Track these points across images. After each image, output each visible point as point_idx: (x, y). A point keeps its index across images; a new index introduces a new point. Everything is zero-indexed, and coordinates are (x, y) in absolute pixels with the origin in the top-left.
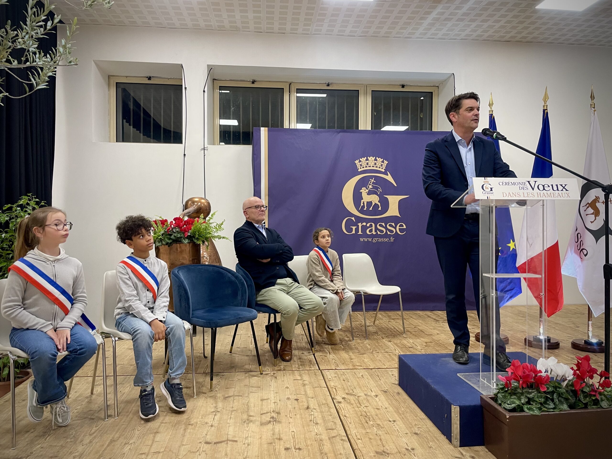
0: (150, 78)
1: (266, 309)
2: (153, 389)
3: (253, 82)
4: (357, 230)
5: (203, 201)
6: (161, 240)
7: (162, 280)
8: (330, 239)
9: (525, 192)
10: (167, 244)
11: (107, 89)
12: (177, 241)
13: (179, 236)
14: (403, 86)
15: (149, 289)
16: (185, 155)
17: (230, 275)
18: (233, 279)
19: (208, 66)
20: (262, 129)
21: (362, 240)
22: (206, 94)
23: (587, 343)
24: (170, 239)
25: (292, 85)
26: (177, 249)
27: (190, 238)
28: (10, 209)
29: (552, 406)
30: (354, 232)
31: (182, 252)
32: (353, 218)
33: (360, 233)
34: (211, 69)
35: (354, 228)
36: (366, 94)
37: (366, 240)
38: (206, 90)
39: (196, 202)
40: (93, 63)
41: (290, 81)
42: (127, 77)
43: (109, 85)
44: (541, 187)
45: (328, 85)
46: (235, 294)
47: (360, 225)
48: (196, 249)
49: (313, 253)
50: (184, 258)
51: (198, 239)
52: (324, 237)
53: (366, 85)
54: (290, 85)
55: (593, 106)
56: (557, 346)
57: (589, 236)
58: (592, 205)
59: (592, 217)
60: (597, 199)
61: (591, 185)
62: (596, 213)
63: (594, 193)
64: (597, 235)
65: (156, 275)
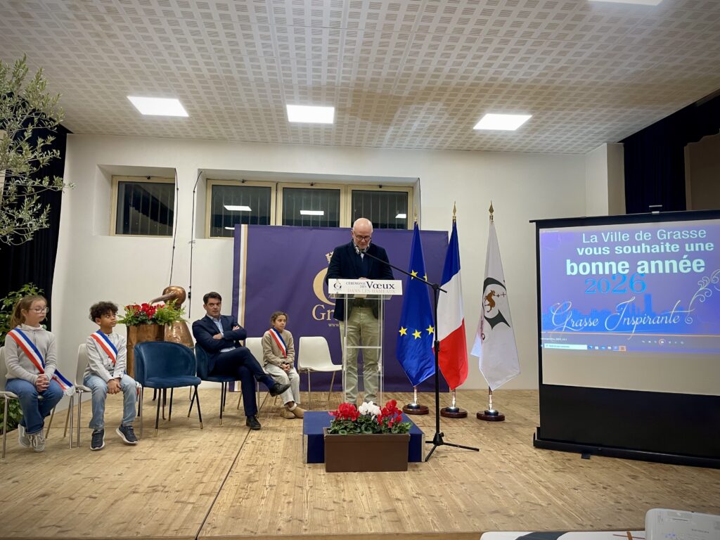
0: (149, 178)
2: (103, 430)
3: (243, 182)
4: (326, 316)
5: (179, 290)
6: (130, 322)
7: (119, 350)
9: (364, 289)
10: (135, 324)
11: (110, 189)
12: (143, 322)
13: (144, 318)
14: (381, 187)
15: (110, 356)
16: (174, 247)
17: (184, 350)
18: (186, 353)
19: (199, 170)
20: (243, 225)
21: (330, 325)
22: (196, 194)
24: (137, 321)
25: (279, 186)
26: (143, 329)
27: (154, 320)
28: (14, 295)
29: (359, 430)
30: (323, 318)
31: (147, 331)
32: (323, 306)
33: (329, 319)
34: (201, 172)
35: (323, 314)
36: (346, 192)
37: (334, 325)
38: (196, 190)
39: (172, 290)
40: (97, 167)
41: (277, 181)
42: (128, 176)
43: (112, 184)
44: (376, 286)
45: (312, 185)
46: (186, 366)
47: (329, 311)
48: (161, 329)
49: (266, 334)
50: (148, 337)
51: (161, 321)
53: (347, 186)
54: (277, 184)
55: (491, 218)
56: (464, 415)
57: (487, 324)
58: (489, 298)
59: (488, 308)
60: (492, 293)
61: (488, 281)
62: (492, 304)
63: (490, 288)
64: (493, 322)
65: (115, 346)
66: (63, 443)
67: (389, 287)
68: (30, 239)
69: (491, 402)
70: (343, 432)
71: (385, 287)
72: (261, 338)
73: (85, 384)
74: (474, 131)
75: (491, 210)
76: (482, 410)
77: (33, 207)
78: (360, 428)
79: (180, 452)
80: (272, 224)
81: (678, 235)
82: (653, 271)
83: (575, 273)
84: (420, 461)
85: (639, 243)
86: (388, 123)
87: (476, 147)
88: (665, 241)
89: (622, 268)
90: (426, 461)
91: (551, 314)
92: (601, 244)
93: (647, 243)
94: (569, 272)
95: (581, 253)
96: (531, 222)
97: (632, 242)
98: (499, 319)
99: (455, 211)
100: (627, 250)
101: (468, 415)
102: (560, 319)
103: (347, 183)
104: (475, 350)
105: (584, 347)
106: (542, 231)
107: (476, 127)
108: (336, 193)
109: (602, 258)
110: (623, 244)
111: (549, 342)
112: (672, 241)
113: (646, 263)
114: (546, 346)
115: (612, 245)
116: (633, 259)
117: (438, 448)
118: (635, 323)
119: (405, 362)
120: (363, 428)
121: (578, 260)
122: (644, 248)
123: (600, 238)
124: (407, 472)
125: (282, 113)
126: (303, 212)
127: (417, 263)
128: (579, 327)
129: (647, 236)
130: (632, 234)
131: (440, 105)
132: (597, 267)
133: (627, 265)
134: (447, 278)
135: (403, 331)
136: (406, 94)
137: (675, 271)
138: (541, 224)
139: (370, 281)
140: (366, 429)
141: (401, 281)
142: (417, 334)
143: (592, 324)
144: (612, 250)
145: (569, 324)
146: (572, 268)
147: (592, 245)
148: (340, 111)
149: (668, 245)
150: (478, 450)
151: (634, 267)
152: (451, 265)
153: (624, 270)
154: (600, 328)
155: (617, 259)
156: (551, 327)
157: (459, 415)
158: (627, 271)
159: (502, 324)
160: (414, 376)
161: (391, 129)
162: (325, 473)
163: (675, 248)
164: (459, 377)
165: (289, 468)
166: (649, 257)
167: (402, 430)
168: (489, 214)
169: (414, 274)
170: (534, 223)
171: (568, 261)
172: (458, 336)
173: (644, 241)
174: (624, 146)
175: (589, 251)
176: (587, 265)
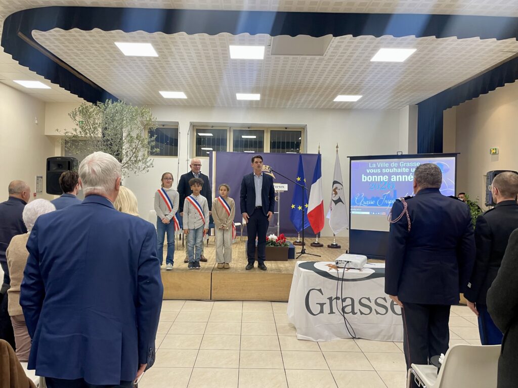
0: (163, 126)
3: (212, 127)
14: (286, 128)
16: (179, 163)
20: (213, 152)
22: (189, 136)
23: (332, 245)
34: (191, 123)
36: (267, 132)
38: (189, 134)
41: (230, 126)
45: (249, 128)
54: (230, 128)
55: (337, 151)
56: (322, 246)
57: (333, 202)
58: (334, 190)
59: (334, 195)
60: (336, 188)
61: (335, 182)
62: (336, 193)
63: (335, 185)
64: (336, 202)
67: (282, 187)
69: (334, 240)
71: (280, 187)
74: (334, 102)
75: (337, 147)
76: (330, 243)
80: (228, 151)
81: (408, 165)
82: (398, 180)
83: (365, 180)
84: (294, 258)
85: (393, 168)
86: (288, 100)
88: (403, 167)
89: (385, 178)
90: (297, 259)
91: (355, 198)
92: (376, 168)
93: (395, 168)
94: (363, 180)
95: (368, 172)
96: (348, 157)
97: (390, 167)
98: (339, 200)
99: (319, 147)
100: (387, 171)
101: (324, 245)
102: (359, 201)
103: (268, 127)
104: (328, 216)
105: (368, 213)
106: (352, 161)
107: (335, 100)
108: (263, 132)
109: (377, 174)
110: (386, 168)
111: (354, 211)
112: (406, 167)
113: (395, 176)
114: (352, 213)
115: (381, 168)
116: (390, 175)
117: (302, 255)
118: (390, 203)
119: (294, 221)
120: (270, 244)
121: (367, 175)
122: (395, 170)
123: (377, 166)
124: (287, 261)
127: (301, 173)
128: (366, 205)
129: (396, 165)
131: (313, 93)
132: (375, 178)
133: (387, 178)
134: (314, 181)
135: (293, 206)
137: (407, 180)
138: (352, 158)
140: (271, 245)
141: (287, 184)
142: (300, 208)
143: (372, 203)
144: (381, 171)
145: (362, 203)
146: (365, 179)
147: (373, 168)
148: (263, 95)
149: (404, 169)
150: (320, 256)
151: (390, 178)
152: (317, 175)
154: (375, 205)
155: (383, 174)
156: (355, 204)
157: (319, 245)
158: (387, 180)
159: (340, 203)
160: (298, 228)
161: (290, 102)
163: (407, 170)
164: (319, 228)
166: (396, 174)
167: (286, 245)
169: (299, 179)
171: (363, 175)
173: (394, 167)
175: (372, 171)
176: (371, 177)
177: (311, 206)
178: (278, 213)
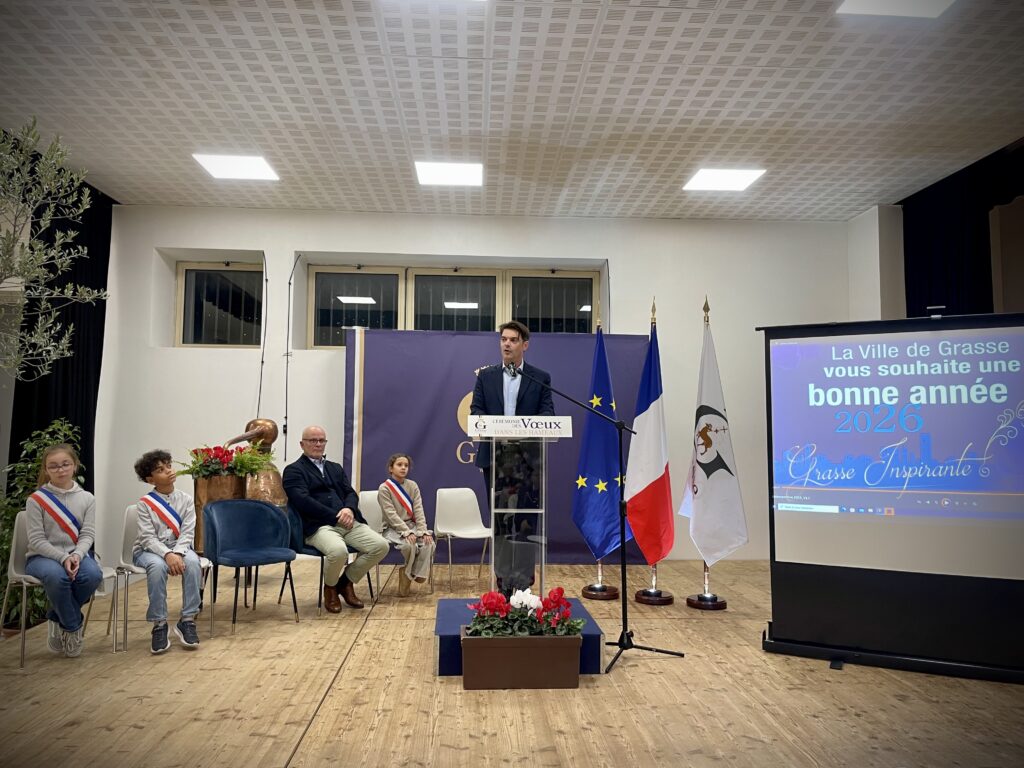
0: (228, 264)
1: (312, 551)
2: (166, 626)
3: (359, 267)
5: (268, 424)
6: (198, 473)
7: (185, 516)
8: (407, 469)
9: (518, 428)
10: (204, 476)
11: (173, 278)
12: (216, 473)
13: (217, 467)
14: (553, 271)
15: (169, 525)
16: (262, 363)
17: (272, 512)
18: (275, 516)
19: (296, 252)
20: (358, 328)
22: (292, 287)
23: (701, 598)
24: (207, 471)
25: (409, 271)
26: (216, 482)
27: (231, 470)
28: (40, 435)
29: (510, 631)
30: (471, 460)
31: (222, 484)
32: (471, 443)
34: (299, 256)
35: (472, 455)
36: (504, 280)
38: (292, 281)
39: (259, 425)
40: (154, 251)
41: (406, 266)
42: (199, 262)
43: (176, 274)
44: (534, 425)
45: (456, 270)
46: (276, 533)
48: (242, 482)
49: (383, 486)
50: (224, 493)
51: (240, 471)
52: (400, 465)
53: (505, 271)
54: (406, 270)
55: (707, 320)
56: (669, 601)
57: (700, 471)
58: (703, 434)
59: (702, 449)
60: (708, 427)
61: (703, 411)
62: (708, 443)
63: (705, 420)
64: (709, 469)
65: (177, 512)
66: (107, 644)
67: (553, 425)
68: (46, 372)
69: (707, 582)
70: (487, 634)
71: (548, 426)
72: (376, 493)
73: (135, 560)
74: (684, 192)
75: (706, 309)
76: (693, 592)
77: (51, 328)
78: (512, 627)
79: (265, 659)
80: (401, 327)
81: (968, 349)
82: (933, 401)
83: (821, 403)
84: (599, 673)
85: (913, 361)
86: (559, 185)
87: (688, 214)
88: (950, 358)
89: (888, 396)
90: (607, 672)
91: (786, 461)
92: (858, 361)
93: (924, 360)
94: (812, 402)
95: (829, 375)
96: (758, 329)
97: (903, 360)
98: (718, 464)
99: (654, 310)
100: (896, 370)
101: (675, 600)
102: (799, 470)
103: (506, 267)
104: (685, 508)
105: (835, 509)
106: (774, 343)
107: (686, 187)
108: (490, 281)
109: (861, 383)
110: (889, 361)
111: (785, 501)
112: (960, 358)
113: (923, 389)
114: (780, 507)
115: (874, 363)
116: (904, 384)
117: (625, 652)
118: (908, 475)
119: (584, 525)
120: (516, 627)
121: (825, 384)
122: (920, 368)
123: (857, 353)
124: (578, 690)
125: (409, 174)
126: (449, 305)
127: (601, 386)
128: (827, 481)
129: (924, 350)
130: (903, 347)
131: (633, 159)
132: (853, 394)
133: (896, 392)
134: (643, 406)
135: (581, 482)
136: (582, 144)
137: (965, 400)
138: (772, 333)
139: (526, 418)
140: (520, 629)
141: (570, 418)
142: (601, 486)
143: (847, 476)
144: (874, 371)
145: (813, 476)
146: (817, 397)
147: (846, 364)
148: (491, 168)
149: (954, 363)
150: (682, 655)
151: (905, 395)
152: (649, 388)
153: (890, 399)
154: (857, 481)
155: (882, 383)
156: (787, 481)
157: (662, 600)
158: (895, 401)
159: (722, 471)
160: (598, 545)
161: (565, 192)
162: (464, 691)
163: (964, 368)
164: (661, 548)
165: (412, 682)
166: (927, 381)
167: (571, 630)
168: (704, 313)
169: (596, 401)
170: (763, 332)
171: (811, 386)
172: (660, 490)
173: (919, 357)
174: (904, 209)
175: (841, 372)
176: (839, 392)
177: (636, 481)
178: (541, 511)
